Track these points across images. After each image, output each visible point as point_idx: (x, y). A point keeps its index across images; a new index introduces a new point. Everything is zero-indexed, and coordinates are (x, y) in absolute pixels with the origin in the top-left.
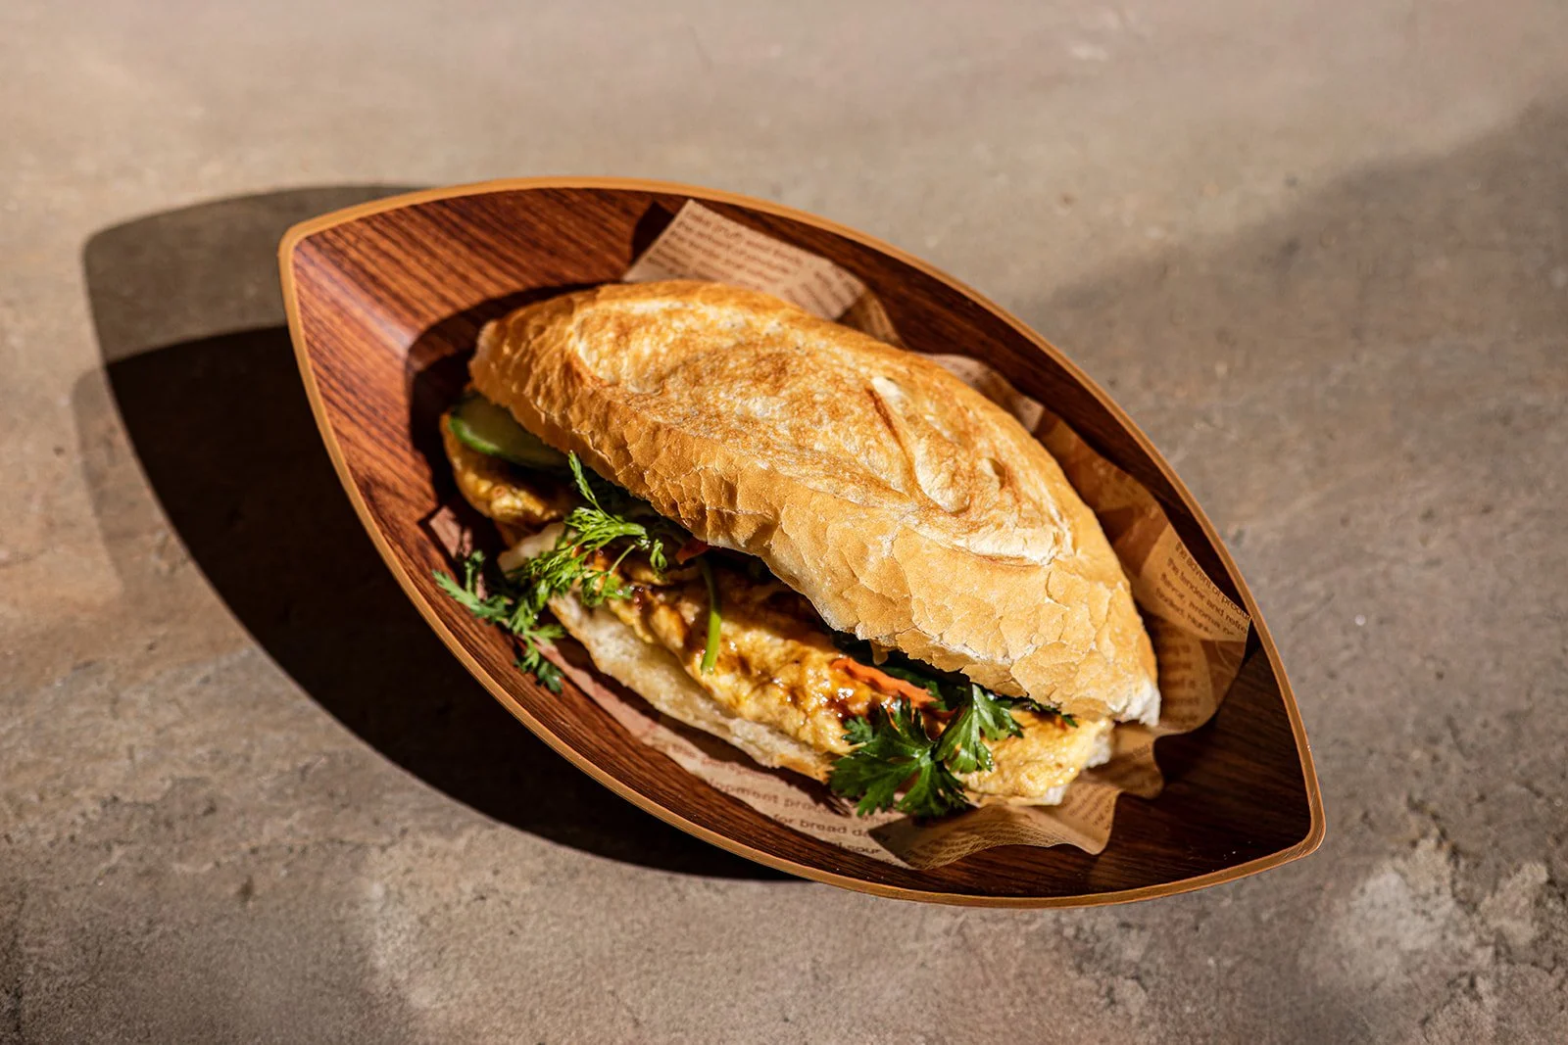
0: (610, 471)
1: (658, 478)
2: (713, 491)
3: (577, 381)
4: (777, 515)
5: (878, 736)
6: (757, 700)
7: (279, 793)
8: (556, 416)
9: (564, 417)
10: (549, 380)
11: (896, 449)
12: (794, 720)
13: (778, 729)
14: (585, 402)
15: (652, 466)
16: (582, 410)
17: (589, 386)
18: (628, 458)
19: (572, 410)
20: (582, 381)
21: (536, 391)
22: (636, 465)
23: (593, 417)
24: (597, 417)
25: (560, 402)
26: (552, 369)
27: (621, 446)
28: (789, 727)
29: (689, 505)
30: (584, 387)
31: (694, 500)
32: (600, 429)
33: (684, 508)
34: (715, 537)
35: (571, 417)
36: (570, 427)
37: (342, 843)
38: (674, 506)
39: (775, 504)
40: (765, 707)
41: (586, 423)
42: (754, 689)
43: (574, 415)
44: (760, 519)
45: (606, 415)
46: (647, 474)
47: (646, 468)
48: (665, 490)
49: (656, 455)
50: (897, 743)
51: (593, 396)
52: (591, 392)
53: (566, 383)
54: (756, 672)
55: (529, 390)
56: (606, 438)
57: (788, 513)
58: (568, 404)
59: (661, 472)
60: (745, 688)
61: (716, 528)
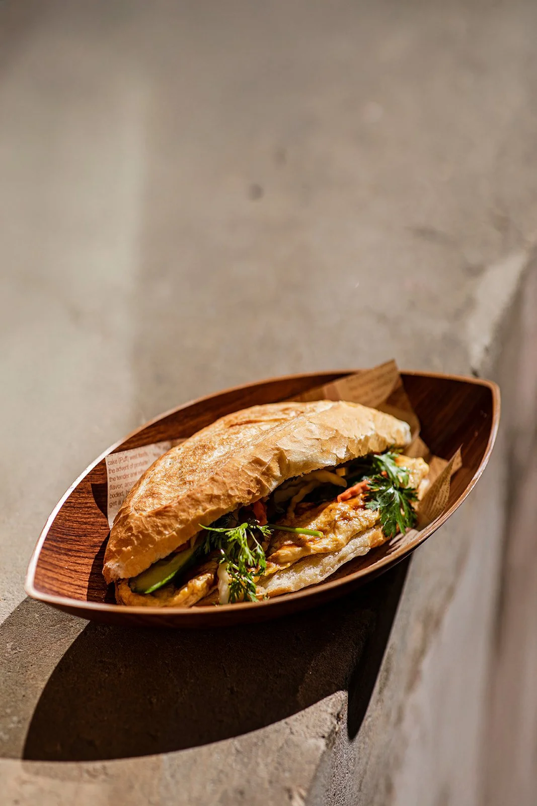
0: (219, 510)
1: (234, 488)
2: (252, 470)
3: (169, 509)
4: (278, 449)
5: (378, 499)
6: (340, 534)
7: (245, 765)
8: (178, 526)
9: (181, 522)
10: (159, 524)
11: (263, 423)
12: (356, 524)
13: (357, 534)
14: (181, 507)
15: (228, 488)
16: (184, 511)
17: (174, 504)
18: (218, 497)
19: (181, 516)
20: (170, 506)
21: (160, 533)
22: (223, 495)
23: (190, 506)
24: (192, 504)
25: (173, 521)
26: (154, 522)
27: (211, 498)
28: (358, 528)
29: (252, 484)
30: (173, 506)
31: (252, 481)
32: (198, 505)
33: (252, 488)
34: (271, 485)
35: (184, 517)
36: (188, 520)
37: (281, 748)
38: (249, 492)
39: (273, 447)
40: (344, 532)
41: (190, 511)
42: (334, 533)
43: (183, 516)
44: (276, 457)
45: (193, 499)
46: (230, 492)
47: (227, 491)
48: (241, 490)
49: (224, 483)
50: (385, 494)
51: (179, 503)
52: (178, 504)
53: (165, 516)
54: (328, 528)
55: (157, 538)
56: (203, 504)
57: (280, 444)
58: (176, 517)
59: (232, 485)
60: (331, 536)
61: (268, 481)
